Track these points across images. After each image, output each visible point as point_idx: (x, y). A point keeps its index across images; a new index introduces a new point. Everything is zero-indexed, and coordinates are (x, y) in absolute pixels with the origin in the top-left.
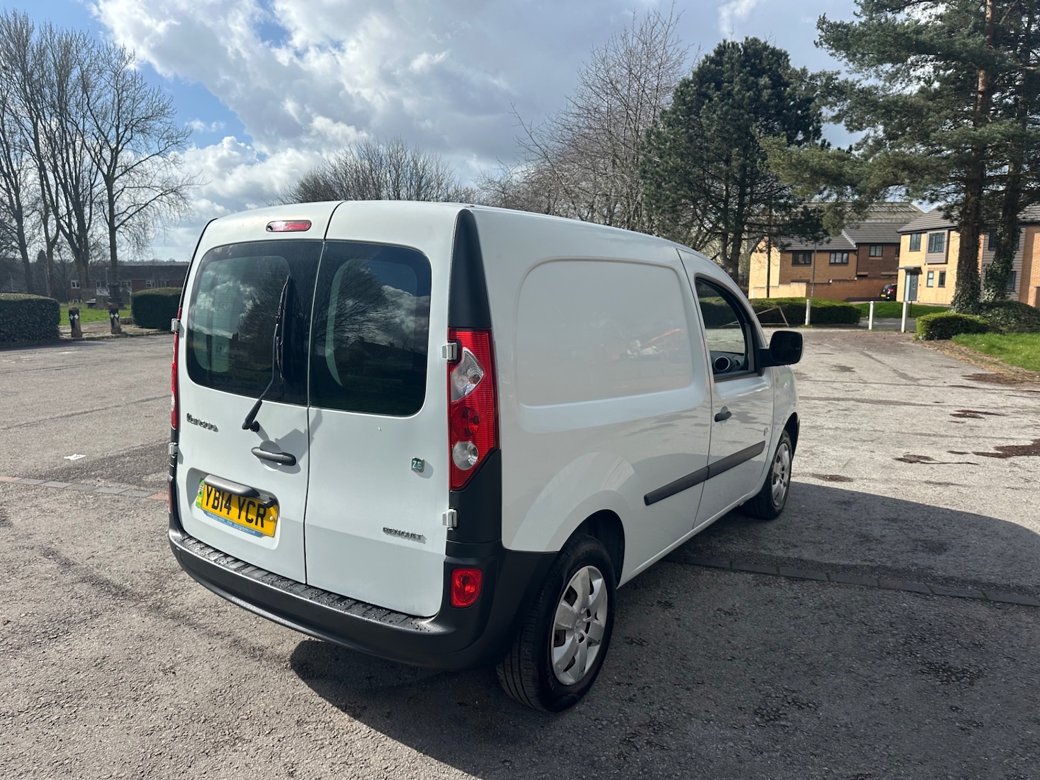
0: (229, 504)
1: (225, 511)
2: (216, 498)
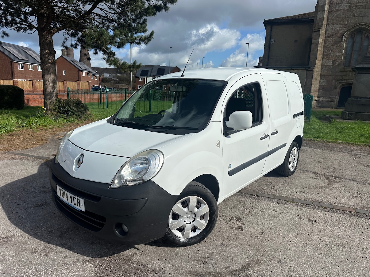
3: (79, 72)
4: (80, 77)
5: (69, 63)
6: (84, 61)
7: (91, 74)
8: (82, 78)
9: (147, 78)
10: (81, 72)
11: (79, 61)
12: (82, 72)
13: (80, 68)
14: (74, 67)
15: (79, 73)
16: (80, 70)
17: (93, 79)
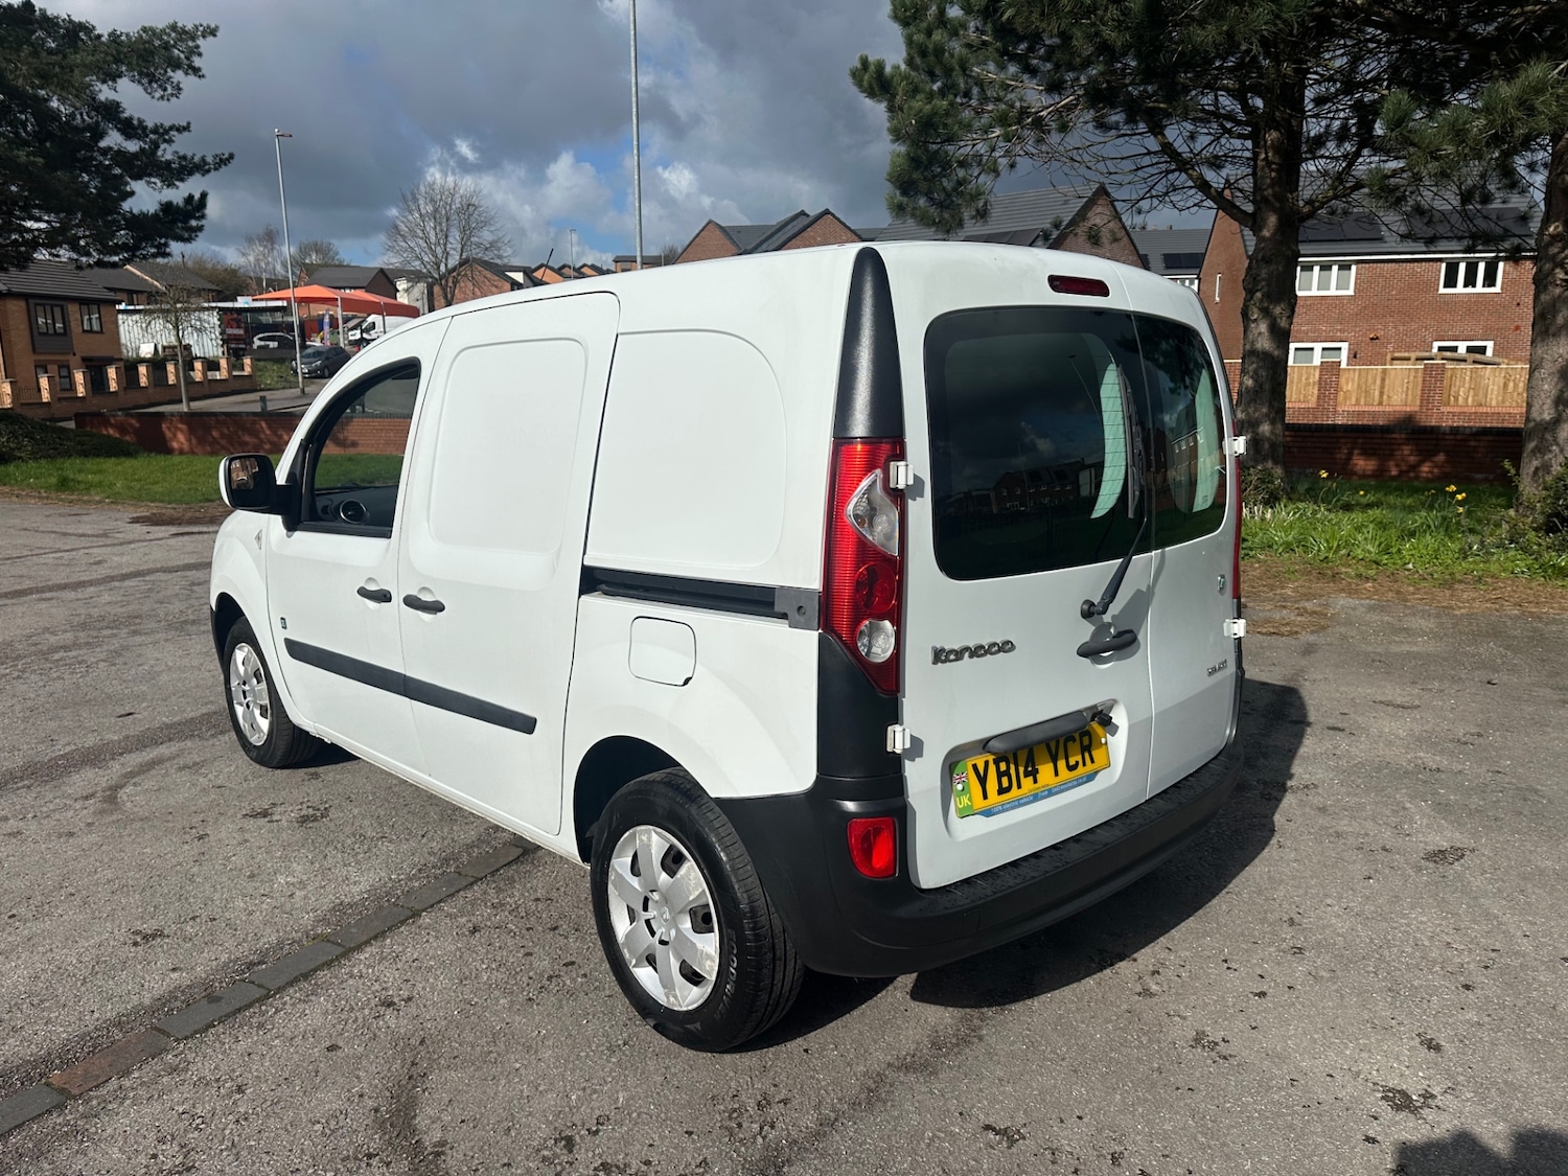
0: (1033, 766)
1: (1027, 782)
2: (1000, 775)
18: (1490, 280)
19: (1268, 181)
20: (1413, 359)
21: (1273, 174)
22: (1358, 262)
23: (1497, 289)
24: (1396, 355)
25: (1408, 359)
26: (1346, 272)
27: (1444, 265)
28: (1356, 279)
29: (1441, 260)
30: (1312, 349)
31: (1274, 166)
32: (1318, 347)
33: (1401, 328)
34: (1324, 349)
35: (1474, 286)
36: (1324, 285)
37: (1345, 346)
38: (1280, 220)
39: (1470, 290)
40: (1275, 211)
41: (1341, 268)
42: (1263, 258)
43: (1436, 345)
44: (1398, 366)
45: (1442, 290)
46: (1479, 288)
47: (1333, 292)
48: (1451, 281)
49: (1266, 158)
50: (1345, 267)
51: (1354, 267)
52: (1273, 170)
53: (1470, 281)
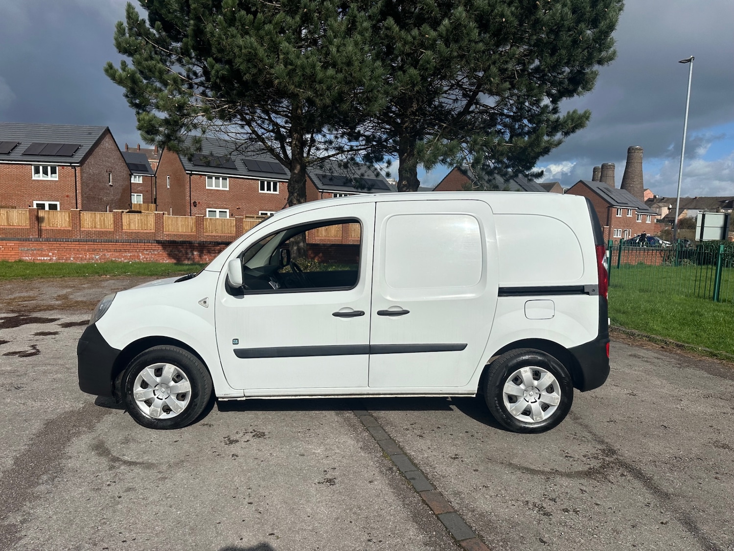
3: (610, 208)
4: (610, 219)
5: (592, 192)
6: (630, 186)
7: (636, 213)
8: (613, 221)
9: (704, 216)
10: (613, 209)
11: (620, 188)
12: (616, 209)
13: (613, 200)
14: (601, 200)
15: (609, 210)
16: (612, 206)
17: (641, 221)
18: (275, 190)
19: (297, 152)
20: (255, 217)
21: (298, 150)
22: (229, 177)
23: (277, 193)
24: (247, 215)
25: (254, 217)
26: (225, 181)
27: (259, 182)
28: (229, 184)
29: (258, 180)
30: (215, 211)
31: (298, 147)
32: (218, 210)
33: (247, 205)
34: (220, 212)
35: (270, 191)
36: (217, 185)
37: (228, 211)
38: (301, 167)
39: (269, 192)
40: (300, 164)
41: (216, 178)
42: (295, 181)
43: (260, 212)
44: (248, 220)
45: (260, 191)
46: (272, 192)
47: (221, 188)
48: (263, 189)
49: (295, 144)
50: (224, 179)
51: (228, 179)
52: (298, 148)
53: (269, 189)
